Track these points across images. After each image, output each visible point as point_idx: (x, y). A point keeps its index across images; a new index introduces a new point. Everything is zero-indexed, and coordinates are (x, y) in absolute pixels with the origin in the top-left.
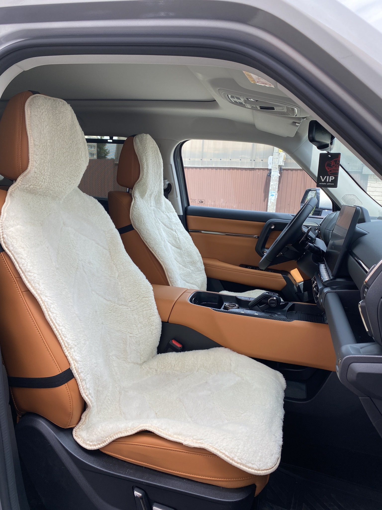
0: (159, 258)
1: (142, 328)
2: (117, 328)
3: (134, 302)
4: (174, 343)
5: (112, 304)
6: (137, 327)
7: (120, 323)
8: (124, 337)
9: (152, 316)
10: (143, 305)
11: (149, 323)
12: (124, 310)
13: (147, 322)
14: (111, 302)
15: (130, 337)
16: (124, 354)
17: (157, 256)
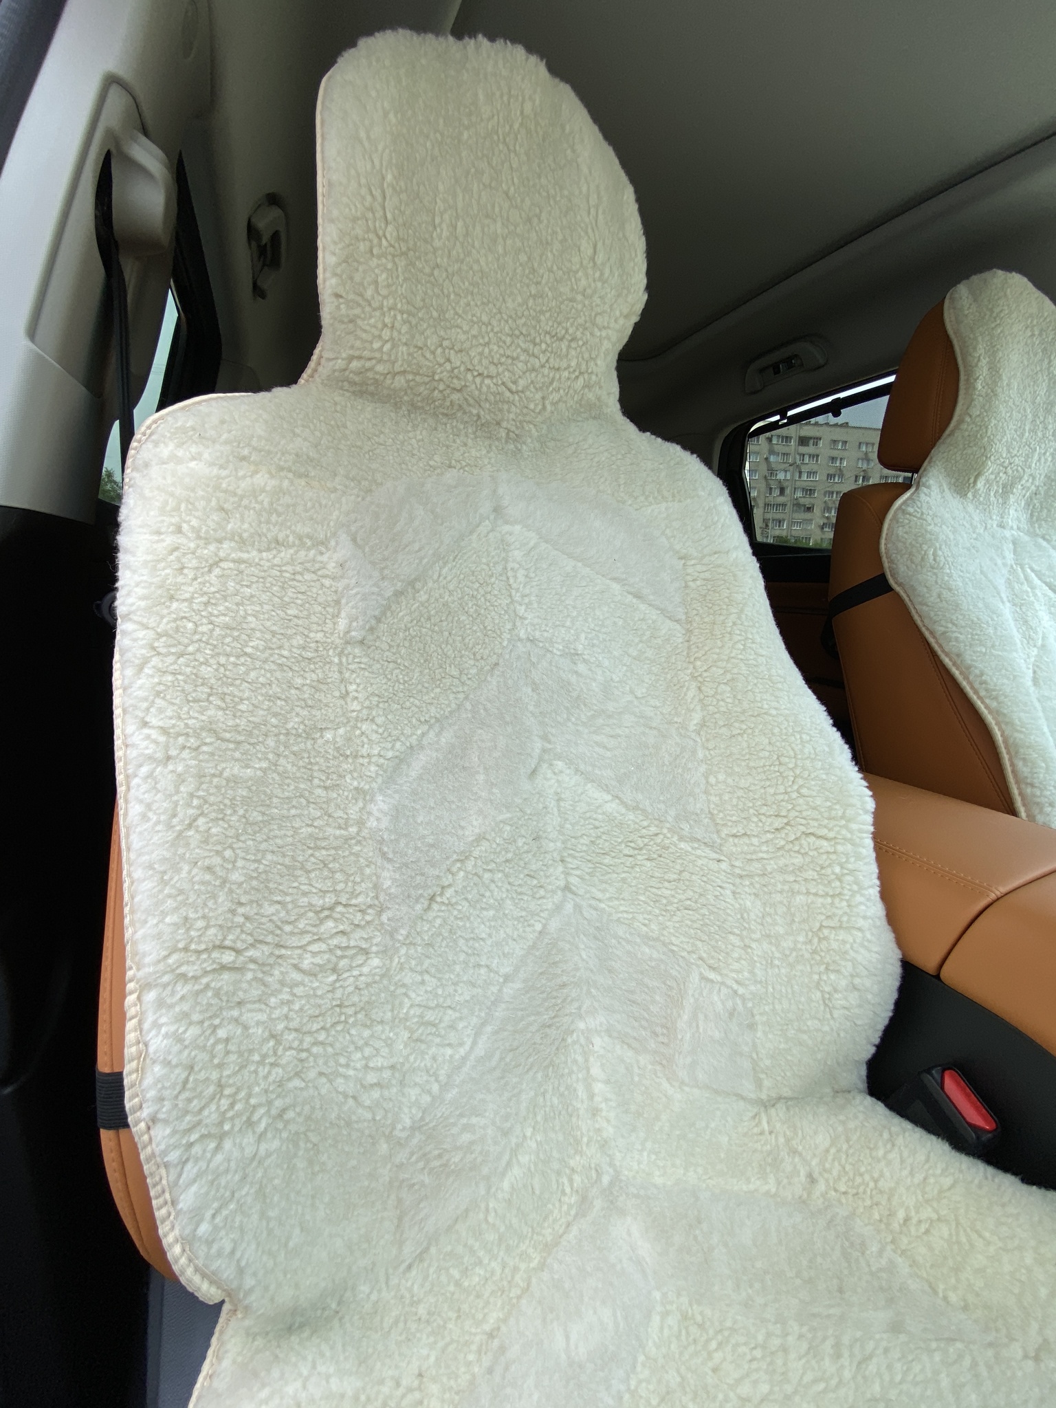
0: (979, 698)
1: (776, 962)
2: (645, 925)
3: (755, 841)
4: (954, 1091)
5: (645, 823)
6: (747, 953)
7: (666, 911)
8: (674, 973)
9: (841, 927)
10: (801, 869)
11: (814, 952)
12: (700, 862)
13: (805, 943)
14: (641, 818)
15: (703, 978)
16: (661, 1039)
17: (972, 688)
